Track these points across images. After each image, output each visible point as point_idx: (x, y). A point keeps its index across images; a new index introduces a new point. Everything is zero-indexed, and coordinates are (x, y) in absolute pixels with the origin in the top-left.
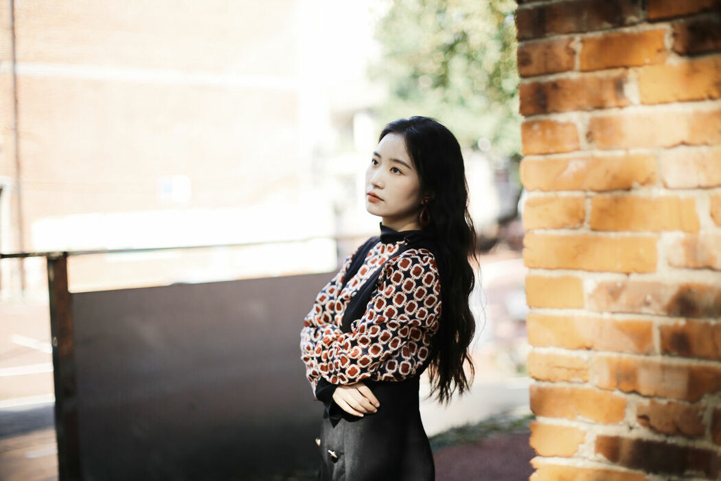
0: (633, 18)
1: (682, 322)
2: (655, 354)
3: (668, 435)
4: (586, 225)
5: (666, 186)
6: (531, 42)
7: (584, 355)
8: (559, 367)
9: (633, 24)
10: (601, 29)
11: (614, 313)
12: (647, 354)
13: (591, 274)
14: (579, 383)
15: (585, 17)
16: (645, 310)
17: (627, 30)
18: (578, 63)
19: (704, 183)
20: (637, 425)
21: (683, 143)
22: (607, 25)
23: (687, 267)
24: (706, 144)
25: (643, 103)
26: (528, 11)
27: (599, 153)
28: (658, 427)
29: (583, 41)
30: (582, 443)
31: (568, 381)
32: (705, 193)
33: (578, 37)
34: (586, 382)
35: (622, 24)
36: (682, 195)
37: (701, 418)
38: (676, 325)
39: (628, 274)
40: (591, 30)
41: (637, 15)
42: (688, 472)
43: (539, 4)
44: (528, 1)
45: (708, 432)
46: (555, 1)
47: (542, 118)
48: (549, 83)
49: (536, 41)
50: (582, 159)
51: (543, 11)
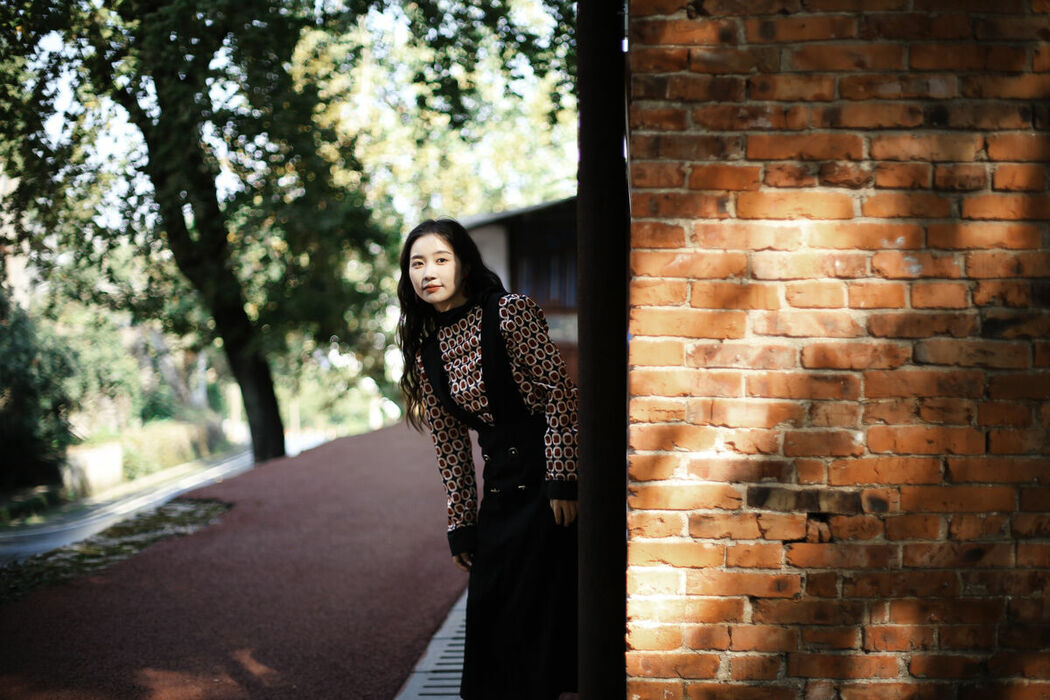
0: (732, 156)
1: (764, 373)
2: (741, 397)
3: (749, 454)
4: (686, 303)
5: (754, 277)
6: (644, 161)
7: (683, 400)
8: (659, 411)
9: (733, 160)
10: (708, 160)
11: (708, 368)
12: (736, 397)
13: (690, 340)
14: (676, 422)
15: (694, 149)
16: (734, 365)
17: (730, 164)
18: (687, 182)
19: (783, 276)
20: (724, 449)
21: (770, 248)
22: (712, 157)
23: (768, 335)
24: (786, 250)
25: (738, 217)
27: (701, 251)
28: (742, 449)
29: (692, 166)
30: (677, 467)
31: (667, 421)
32: (784, 284)
33: (688, 163)
34: (682, 420)
35: (726, 158)
36: (767, 284)
37: (776, 439)
38: (760, 376)
39: (721, 340)
40: (699, 159)
41: (738, 154)
42: (765, 479)
43: (655, 133)
44: (644, 129)
45: (781, 449)
46: (669, 133)
47: (653, 220)
48: (660, 195)
49: (650, 161)
50: (688, 254)
51: (658, 139)
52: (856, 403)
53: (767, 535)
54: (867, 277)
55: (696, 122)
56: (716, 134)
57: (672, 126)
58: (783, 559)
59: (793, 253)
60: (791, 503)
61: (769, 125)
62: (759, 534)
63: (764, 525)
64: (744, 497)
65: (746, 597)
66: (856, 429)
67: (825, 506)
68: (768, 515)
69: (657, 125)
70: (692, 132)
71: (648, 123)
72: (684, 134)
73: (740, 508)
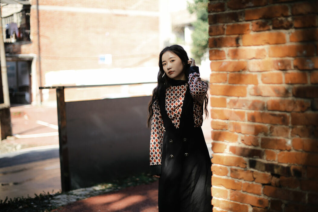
0: (241, 20)
2: (245, 121)
3: (249, 145)
4: (227, 82)
5: (249, 71)
7: (226, 121)
8: (219, 125)
9: (241, 21)
10: (232, 22)
11: (235, 109)
12: (244, 121)
13: (228, 97)
14: (225, 130)
15: (228, 18)
16: (243, 108)
17: (239, 23)
18: (225, 32)
19: (259, 70)
20: (241, 143)
21: (254, 58)
22: (234, 21)
23: (254, 95)
24: (260, 59)
25: (243, 46)
26: (211, 16)
27: (231, 60)
28: (247, 144)
29: (227, 26)
30: (226, 148)
31: (222, 130)
32: (260, 73)
33: (226, 25)
34: (227, 130)
35: (238, 21)
36: (254, 74)
37: (258, 140)
38: (252, 113)
39: (238, 97)
40: (229, 22)
41: (242, 19)
42: (254, 157)
43: (214, 13)
44: (212, 12)
45: (260, 144)
46: (219, 13)
47: (215, 49)
48: (217, 38)
49: (214, 25)
50: (226, 62)
51: (215, 16)
52: (288, 127)
53: (256, 180)
54: (292, 70)
55: (229, 7)
56: (234, 11)
57: (220, 10)
58: (261, 191)
59: (263, 60)
60: (264, 168)
61: (252, 5)
62: (253, 179)
63: (255, 176)
64: (248, 163)
65: (249, 205)
66: (288, 138)
67: (276, 171)
68: (256, 172)
69: (216, 10)
70: (227, 12)
71: (213, 10)
72: (224, 12)
73: (246, 168)
